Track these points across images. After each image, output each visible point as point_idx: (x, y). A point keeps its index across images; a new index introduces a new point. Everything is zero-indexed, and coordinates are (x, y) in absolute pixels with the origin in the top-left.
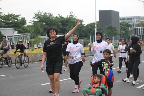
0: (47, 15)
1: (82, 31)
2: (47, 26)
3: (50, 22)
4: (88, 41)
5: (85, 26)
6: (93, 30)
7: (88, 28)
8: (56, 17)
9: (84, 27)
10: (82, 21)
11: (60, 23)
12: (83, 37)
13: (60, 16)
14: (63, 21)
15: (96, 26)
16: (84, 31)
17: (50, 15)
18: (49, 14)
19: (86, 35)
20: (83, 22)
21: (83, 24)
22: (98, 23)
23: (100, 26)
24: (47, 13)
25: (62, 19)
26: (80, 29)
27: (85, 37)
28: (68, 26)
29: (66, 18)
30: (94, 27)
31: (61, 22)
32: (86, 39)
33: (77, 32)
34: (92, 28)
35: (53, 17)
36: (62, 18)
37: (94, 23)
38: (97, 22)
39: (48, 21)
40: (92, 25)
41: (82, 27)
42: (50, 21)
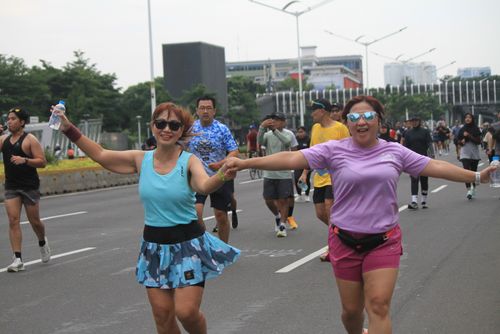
0: (5, 63)
1: (112, 109)
2: (7, 95)
3: (14, 85)
4: (132, 138)
5: (121, 92)
6: (147, 104)
7: (132, 99)
8: (34, 68)
9: (120, 96)
10: (113, 78)
11: (47, 87)
12: (117, 125)
13: (45, 65)
14: (55, 79)
15: (153, 91)
16: (118, 110)
17: (16, 62)
18: (10, 59)
19: (127, 119)
20: (115, 81)
21: (115, 87)
22: (162, 83)
23: (167, 92)
24: (7, 57)
25: (52, 75)
26: (106, 103)
27: (124, 126)
28: (69, 95)
29: (64, 70)
30: (149, 96)
31: (48, 83)
32: (127, 131)
33: (99, 112)
34: (142, 97)
35: (25, 69)
36: (51, 70)
37: (148, 84)
38: (158, 80)
39: (8, 81)
40: (142, 90)
41: (112, 97)
42: (16, 81)
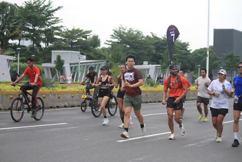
0: (133, 33)
1: (186, 60)
2: (132, 49)
3: (136, 44)
4: (195, 76)
5: (191, 52)
6: (204, 59)
7: (196, 56)
8: (148, 36)
9: (190, 54)
10: (188, 45)
11: (153, 47)
12: (188, 69)
13: (153, 36)
14: (157, 43)
15: (208, 53)
16: (189, 61)
17: (138, 33)
18: (136, 31)
19: (193, 66)
20: (188, 46)
21: (188, 49)
22: (212, 49)
23: (215, 53)
24: (134, 30)
25: (156, 41)
26: (183, 57)
27: (192, 70)
28: (165, 52)
29: (162, 39)
30: (206, 55)
31: (154, 45)
32: (192, 72)
33: (179, 61)
34: (202, 55)
35: (143, 37)
36: (156, 38)
37: (205, 49)
38: (210, 47)
39: (134, 42)
40: (202, 52)
41: (187, 54)
42: (138, 43)
